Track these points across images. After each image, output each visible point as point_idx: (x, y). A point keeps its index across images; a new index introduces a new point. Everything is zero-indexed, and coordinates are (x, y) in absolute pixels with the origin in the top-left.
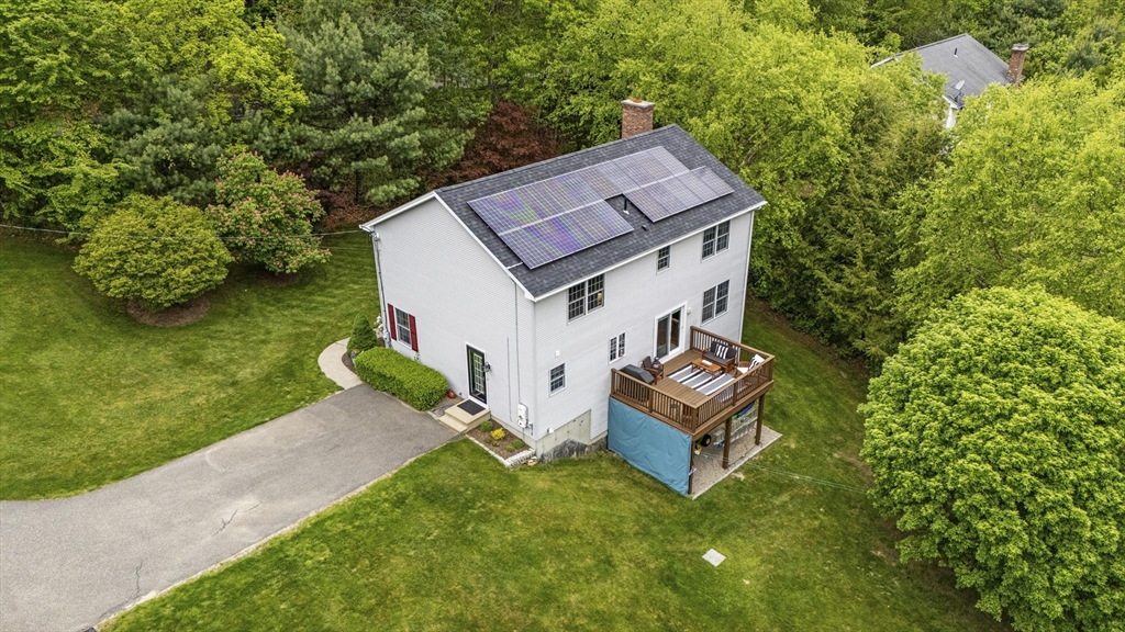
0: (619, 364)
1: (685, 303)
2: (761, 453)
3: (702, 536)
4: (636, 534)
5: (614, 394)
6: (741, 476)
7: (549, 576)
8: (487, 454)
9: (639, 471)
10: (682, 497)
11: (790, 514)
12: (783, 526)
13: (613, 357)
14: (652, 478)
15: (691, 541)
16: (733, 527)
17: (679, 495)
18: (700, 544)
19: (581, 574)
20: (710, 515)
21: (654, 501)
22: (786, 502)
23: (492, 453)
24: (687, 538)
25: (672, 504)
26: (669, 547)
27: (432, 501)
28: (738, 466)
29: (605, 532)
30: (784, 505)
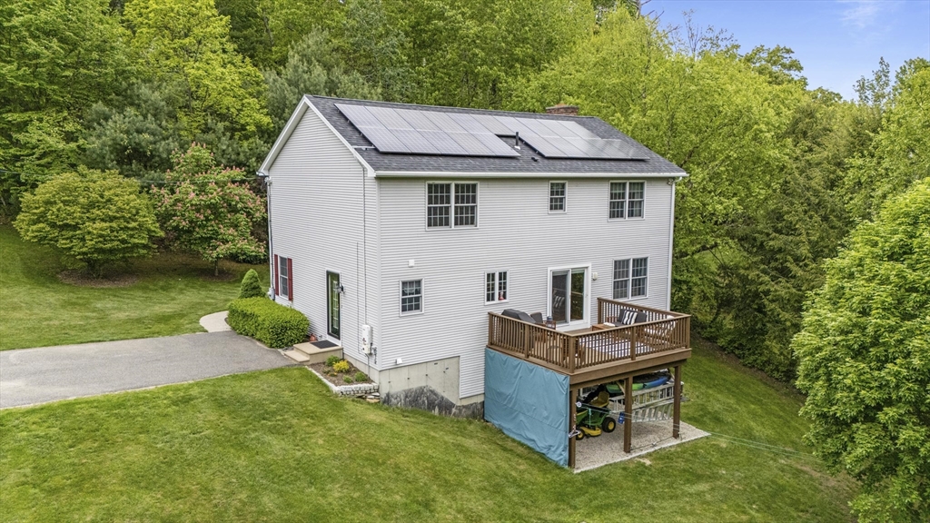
0: (498, 308)
1: (589, 265)
2: (678, 445)
3: (575, 508)
4: (480, 489)
5: (491, 344)
6: (648, 462)
7: (330, 500)
8: (319, 380)
9: (514, 441)
10: (561, 468)
11: (708, 503)
12: (692, 513)
13: (490, 297)
14: (529, 448)
15: (557, 510)
16: (620, 505)
17: (557, 466)
18: (570, 515)
19: (378, 507)
20: (592, 490)
21: (522, 467)
22: (704, 492)
23: (325, 381)
24: (554, 505)
25: (545, 474)
26: (523, 511)
27: (223, 406)
28: (644, 452)
29: (436, 476)
30: (699, 494)
